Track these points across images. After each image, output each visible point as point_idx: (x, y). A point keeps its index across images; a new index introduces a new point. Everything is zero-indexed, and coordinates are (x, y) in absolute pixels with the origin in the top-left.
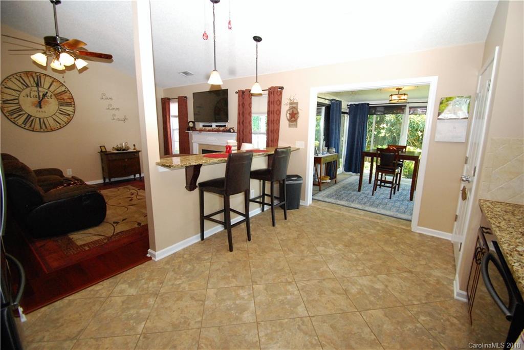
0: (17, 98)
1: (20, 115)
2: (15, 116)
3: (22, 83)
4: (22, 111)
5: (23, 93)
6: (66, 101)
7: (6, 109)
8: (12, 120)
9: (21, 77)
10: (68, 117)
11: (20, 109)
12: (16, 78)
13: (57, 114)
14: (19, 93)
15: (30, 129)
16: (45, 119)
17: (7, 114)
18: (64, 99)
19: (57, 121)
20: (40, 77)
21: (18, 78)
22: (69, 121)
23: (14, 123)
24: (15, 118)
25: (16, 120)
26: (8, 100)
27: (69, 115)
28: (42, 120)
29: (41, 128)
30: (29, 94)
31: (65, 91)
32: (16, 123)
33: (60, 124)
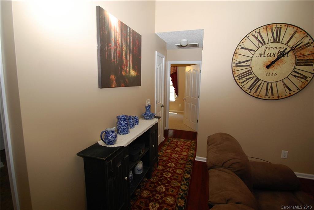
0: (249, 58)
1: (248, 79)
2: (243, 80)
3: (259, 41)
4: (252, 74)
5: (257, 53)
6: (306, 58)
7: (237, 72)
8: (240, 84)
9: (259, 33)
10: (303, 80)
11: (250, 72)
12: (254, 36)
13: (291, 77)
14: (253, 52)
15: (255, 95)
16: (274, 85)
17: (237, 78)
18: (303, 55)
19: (287, 87)
20: (281, 28)
21: (256, 35)
22: (303, 86)
23: (241, 88)
24: (242, 83)
25: (243, 84)
26: (241, 63)
27: (305, 78)
28: (270, 85)
29: (266, 94)
30: (263, 53)
31: (309, 43)
32: (243, 88)
33: (290, 90)
